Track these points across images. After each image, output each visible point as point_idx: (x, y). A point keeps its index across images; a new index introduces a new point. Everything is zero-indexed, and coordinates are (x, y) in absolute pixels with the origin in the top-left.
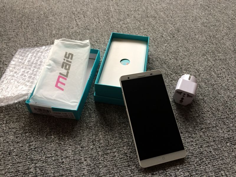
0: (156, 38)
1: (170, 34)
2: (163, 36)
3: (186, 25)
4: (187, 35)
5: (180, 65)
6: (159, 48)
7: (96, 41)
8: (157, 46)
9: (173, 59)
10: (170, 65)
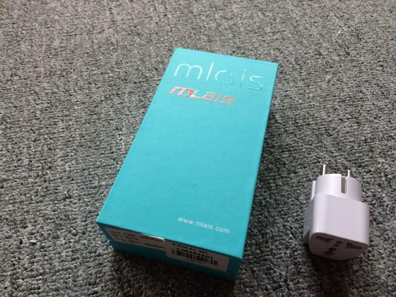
0: (302, 57)
1: (339, 45)
2: (322, 51)
3: (377, 21)
4: (379, 48)
5: (369, 140)
6: (310, 87)
7: (156, 67)
8: (306, 80)
9: (348, 119)
10: (342, 139)
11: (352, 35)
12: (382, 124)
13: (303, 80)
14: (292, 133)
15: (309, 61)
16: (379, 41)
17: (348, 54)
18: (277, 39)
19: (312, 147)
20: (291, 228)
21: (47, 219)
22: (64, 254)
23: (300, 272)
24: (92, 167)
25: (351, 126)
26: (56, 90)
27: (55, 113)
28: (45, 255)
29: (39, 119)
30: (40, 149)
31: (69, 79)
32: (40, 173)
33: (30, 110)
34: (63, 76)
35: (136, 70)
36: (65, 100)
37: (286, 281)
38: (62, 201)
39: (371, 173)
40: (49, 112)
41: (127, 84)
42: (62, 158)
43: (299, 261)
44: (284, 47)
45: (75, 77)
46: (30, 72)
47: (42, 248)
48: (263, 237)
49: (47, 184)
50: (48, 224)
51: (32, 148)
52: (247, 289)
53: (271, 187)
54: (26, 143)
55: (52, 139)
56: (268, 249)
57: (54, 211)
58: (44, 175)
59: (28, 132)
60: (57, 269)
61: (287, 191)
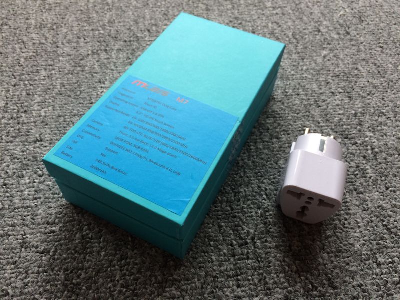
0: (301, 32)
1: (340, 25)
2: (321, 28)
3: (381, 6)
4: (381, 31)
5: (359, 115)
6: (305, 61)
7: (149, 29)
8: (301, 54)
9: (340, 93)
10: (332, 111)
11: (355, 17)
12: (374, 101)
13: (299, 53)
14: (280, 102)
15: (307, 37)
16: (382, 25)
17: (348, 33)
18: (277, 14)
19: (299, 116)
20: (266, 190)
21: (15, 159)
22: (26, 193)
23: (269, 231)
24: (69, 114)
25: (342, 100)
26: (44, 41)
27: (39, 62)
28: (7, 192)
29: (22, 66)
30: (18, 93)
31: (59, 33)
32: (15, 115)
33: (14, 57)
34: (54, 30)
35: (128, 29)
36: (52, 51)
37: (253, 239)
38: (32, 144)
39: (357, 145)
40: (34, 61)
41: (117, 42)
42: (40, 104)
43: (269, 221)
44: (283, 22)
45: (65, 31)
46: (21, 23)
47: (5, 185)
48: (235, 196)
49: (20, 126)
50: (14, 164)
51: (11, 92)
52: (212, 243)
53: (251, 150)
54: (6, 86)
55: (32, 85)
56: (239, 207)
57: (23, 152)
58: (18, 118)
59: (9, 77)
60: (17, 206)
61: (267, 155)
